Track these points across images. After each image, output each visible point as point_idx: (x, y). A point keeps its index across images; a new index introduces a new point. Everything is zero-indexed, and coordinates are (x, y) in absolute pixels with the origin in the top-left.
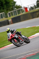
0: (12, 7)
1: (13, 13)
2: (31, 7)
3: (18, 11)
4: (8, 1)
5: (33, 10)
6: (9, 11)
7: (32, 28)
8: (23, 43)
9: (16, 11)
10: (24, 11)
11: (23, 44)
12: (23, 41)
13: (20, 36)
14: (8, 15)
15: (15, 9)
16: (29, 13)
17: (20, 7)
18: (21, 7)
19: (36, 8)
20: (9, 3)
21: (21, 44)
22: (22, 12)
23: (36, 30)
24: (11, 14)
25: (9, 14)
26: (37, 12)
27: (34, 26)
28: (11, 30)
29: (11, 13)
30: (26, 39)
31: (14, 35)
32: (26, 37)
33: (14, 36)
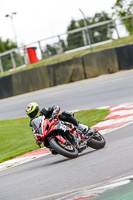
2: (48, 46)
5: (55, 57)
12: (86, 142)
13: (73, 127)
18: (15, 46)
22: (18, 64)
26: (69, 62)
28: (44, 110)
30: (91, 134)
31: (54, 124)
32: (92, 130)
33: (55, 127)
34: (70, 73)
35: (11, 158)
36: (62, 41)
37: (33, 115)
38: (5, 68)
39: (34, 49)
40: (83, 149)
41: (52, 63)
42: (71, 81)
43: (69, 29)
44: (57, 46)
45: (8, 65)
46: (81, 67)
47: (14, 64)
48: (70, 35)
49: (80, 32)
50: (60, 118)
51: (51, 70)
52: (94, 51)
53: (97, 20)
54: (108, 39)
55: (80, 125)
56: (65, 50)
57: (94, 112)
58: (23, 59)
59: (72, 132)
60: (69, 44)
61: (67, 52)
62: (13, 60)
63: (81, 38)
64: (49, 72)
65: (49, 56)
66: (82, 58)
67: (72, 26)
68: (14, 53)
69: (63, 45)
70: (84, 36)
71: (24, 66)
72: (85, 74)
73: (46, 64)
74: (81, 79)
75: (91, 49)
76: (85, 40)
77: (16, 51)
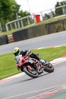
0: (13, 14)
1: (15, 24)
2: (46, 14)
4: (7, 4)
5: (49, 20)
6: (8, 21)
7: (48, 50)
8: (43, 72)
9: (20, 21)
11: (42, 74)
12: (43, 69)
13: (37, 61)
14: (7, 28)
15: (19, 18)
20: (8, 7)
21: (39, 74)
22: (31, 23)
23: (54, 54)
24: (11, 25)
25: (9, 25)
27: (51, 47)
29: (11, 23)
31: (27, 59)
32: (47, 63)
34: (57, 28)
36: (52, 12)
37: (16, 54)
38: (24, 25)
39: (39, 16)
41: (47, 23)
42: (57, 32)
43: (56, 6)
44: (50, 15)
45: (26, 24)
46: (62, 25)
47: (29, 23)
48: (56, 9)
49: (61, 8)
50: (31, 56)
51: (48, 26)
55: (41, 60)
56: (54, 16)
58: (33, 20)
59: (36, 64)
60: (56, 14)
61: (55, 17)
62: (28, 21)
63: (62, 11)
64: (46, 27)
65: (46, 19)
66: (63, 21)
67: (57, 5)
68: (29, 17)
69: (53, 14)
70: (63, 10)
71: (34, 24)
72: (64, 28)
73: (45, 23)
76: (64, 11)
77: (30, 16)
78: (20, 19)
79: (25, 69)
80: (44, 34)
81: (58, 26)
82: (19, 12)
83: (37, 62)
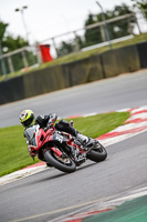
2: (64, 43)
3: (13, 57)
5: (71, 55)
8: (84, 161)
9: (6, 59)
10: (36, 58)
12: (84, 154)
13: (71, 137)
16: (57, 66)
17: (21, 42)
18: (27, 44)
19: (82, 45)
22: (31, 64)
26: (86, 61)
31: (50, 134)
32: (92, 141)
34: (87, 72)
35: (22, 168)
36: (78, 38)
37: (27, 123)
39: (48, 47)
40: (82, 162)
41: (67, 62)
42: (89, 81)
43: (87, 24)
46: (99, 66)
47: (26, 63)
48: (88, 31)
49: (98, 28)
50: (57, 128)
51: (67, 69)
52: (114, 47)
53: (117, 13)
54: (128, 34)
55: (79, 135)
57: (114, 115)
59: (69, 143)
60: (87, 41)
61: (85, 50)
63: (99, 33)
64: (64, 72)
65: (64, 54)
67: (90, 21)
68: (26, 51)
69: (80, 42)
71: (37, 65)
74: (99, 79)
75: (110, 45)
76: (103, 35)
77: (28, 49)
78: (5, 55)
79: (48, 154)
80: (59, 88)
81: (92, 69)
82: (4, 39)
83: (72, 140)
